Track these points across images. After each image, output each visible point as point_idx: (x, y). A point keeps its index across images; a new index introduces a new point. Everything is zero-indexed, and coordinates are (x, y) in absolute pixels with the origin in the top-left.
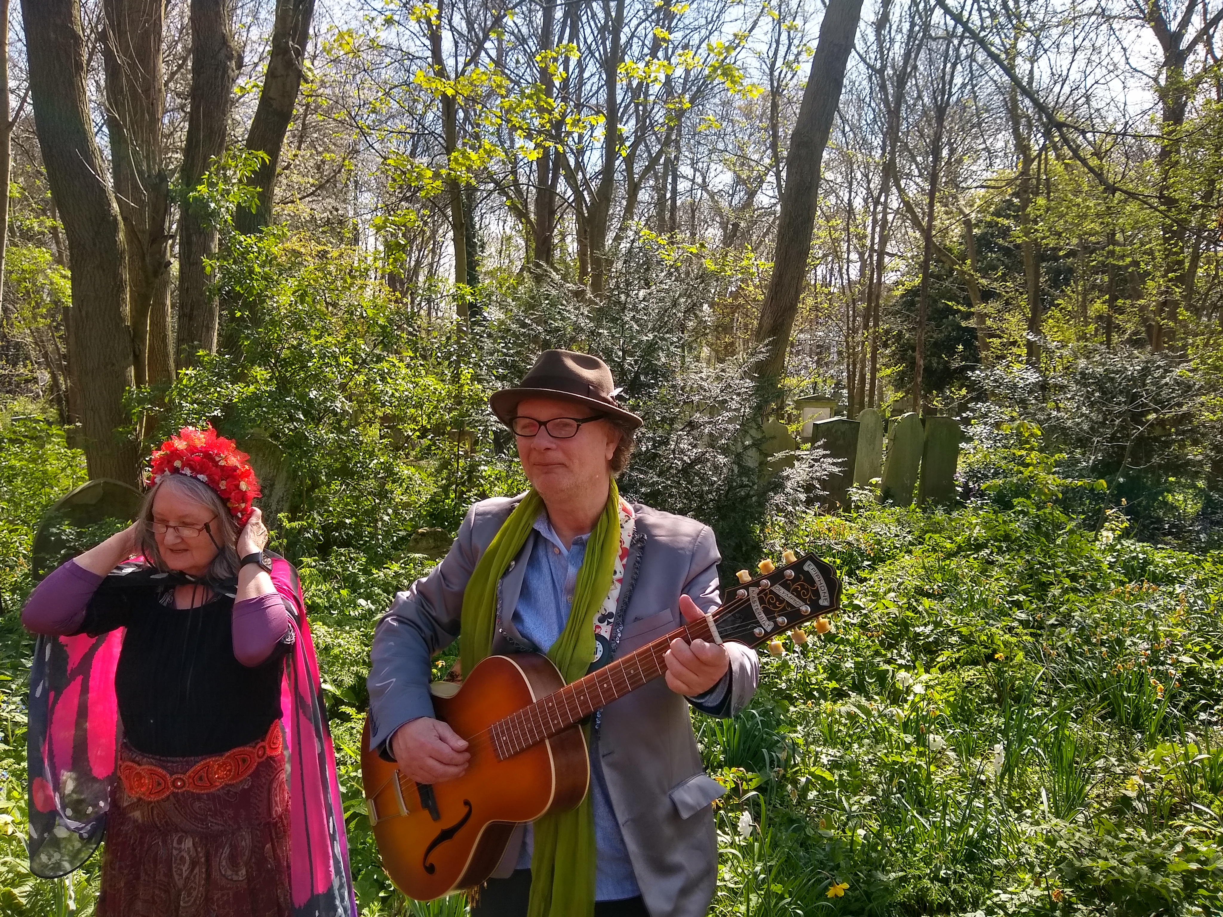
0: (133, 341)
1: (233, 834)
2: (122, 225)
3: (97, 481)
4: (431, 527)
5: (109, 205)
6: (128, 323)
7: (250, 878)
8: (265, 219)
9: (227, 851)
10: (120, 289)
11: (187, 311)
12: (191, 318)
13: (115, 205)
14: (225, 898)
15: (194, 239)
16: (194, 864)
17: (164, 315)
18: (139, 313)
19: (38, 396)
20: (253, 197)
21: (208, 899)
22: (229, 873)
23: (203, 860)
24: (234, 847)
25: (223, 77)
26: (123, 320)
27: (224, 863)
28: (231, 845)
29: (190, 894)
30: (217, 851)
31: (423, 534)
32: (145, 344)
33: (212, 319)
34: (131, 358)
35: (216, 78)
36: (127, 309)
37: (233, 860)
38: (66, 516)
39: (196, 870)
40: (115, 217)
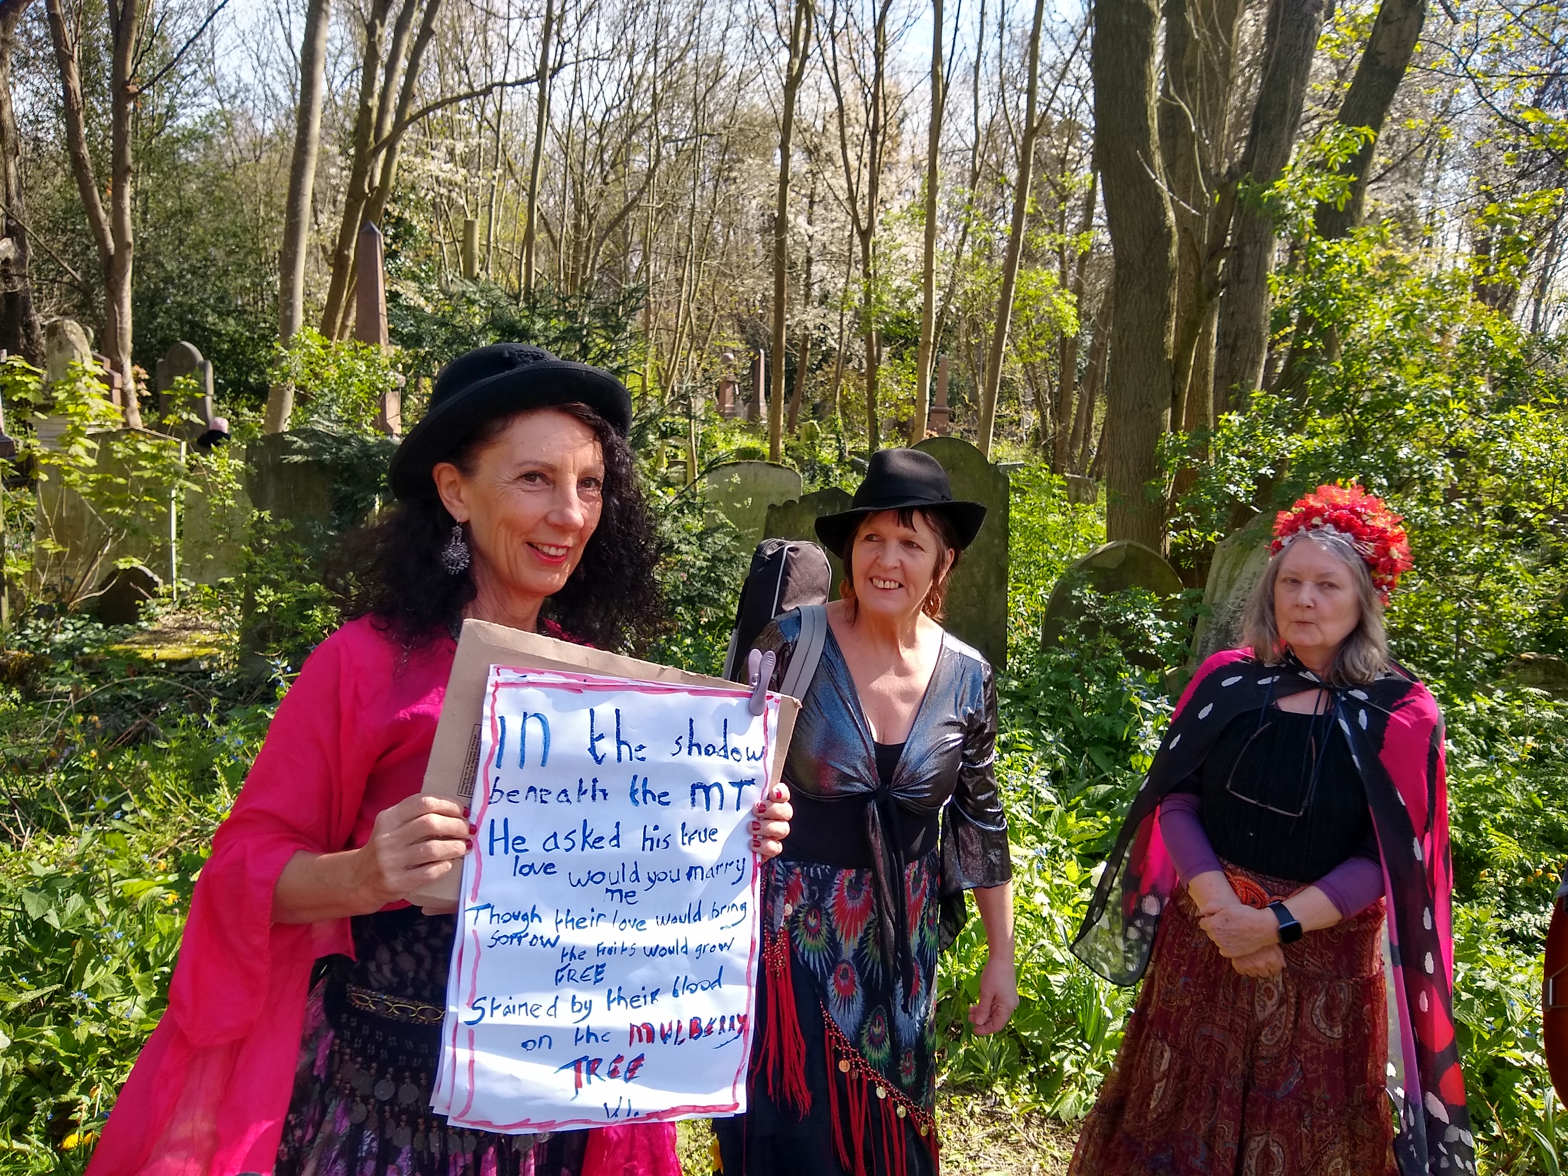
0: (1173, 377)
1: (1331, 981)
2: (1176, 238)
3: (1121, 543)
4: (1540, 651)
5: (1165, 215)
6: (1170, 357)
7: (1345, 1039)
8: (1352, 217)
9: (1321, 1000)
10: (1166, 315)
11: (1230, 341)
12: (1234, 349)
13: (1171, 215)
14: (1315, 1052)
15: (1248, 249)
16: (1282, 1001)
17: (1207, 348)
18: (1184, 345)
19: (1022, 440)
20: (1343, 189)
21: (1294, 1048)
22: (1323, 1025)
23: (1293, 1000)
24: (1332, 998)
25: (1306, 35)
26: (1165, 353)
27: (1318, 1012)
28: (1327, 993)
29: (1273, 1033)
30: (1309, 995)
31: (1527, 661)
32: (1185, 382)
33: (1259, 352)
34: (1169, 398)
35: (1298, 37)
36: (1171, 339)
37: (1329, 1011)
38: (1089, 579)
39: (1283, 1009)
40: (1170, 228)
